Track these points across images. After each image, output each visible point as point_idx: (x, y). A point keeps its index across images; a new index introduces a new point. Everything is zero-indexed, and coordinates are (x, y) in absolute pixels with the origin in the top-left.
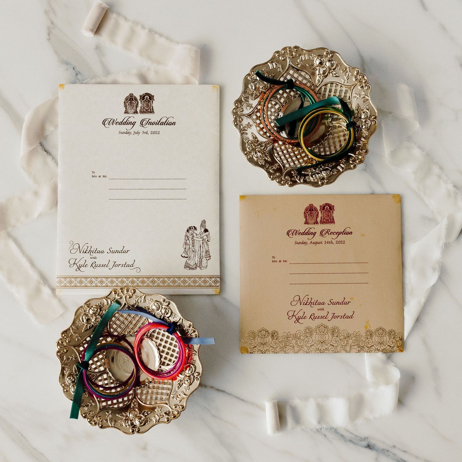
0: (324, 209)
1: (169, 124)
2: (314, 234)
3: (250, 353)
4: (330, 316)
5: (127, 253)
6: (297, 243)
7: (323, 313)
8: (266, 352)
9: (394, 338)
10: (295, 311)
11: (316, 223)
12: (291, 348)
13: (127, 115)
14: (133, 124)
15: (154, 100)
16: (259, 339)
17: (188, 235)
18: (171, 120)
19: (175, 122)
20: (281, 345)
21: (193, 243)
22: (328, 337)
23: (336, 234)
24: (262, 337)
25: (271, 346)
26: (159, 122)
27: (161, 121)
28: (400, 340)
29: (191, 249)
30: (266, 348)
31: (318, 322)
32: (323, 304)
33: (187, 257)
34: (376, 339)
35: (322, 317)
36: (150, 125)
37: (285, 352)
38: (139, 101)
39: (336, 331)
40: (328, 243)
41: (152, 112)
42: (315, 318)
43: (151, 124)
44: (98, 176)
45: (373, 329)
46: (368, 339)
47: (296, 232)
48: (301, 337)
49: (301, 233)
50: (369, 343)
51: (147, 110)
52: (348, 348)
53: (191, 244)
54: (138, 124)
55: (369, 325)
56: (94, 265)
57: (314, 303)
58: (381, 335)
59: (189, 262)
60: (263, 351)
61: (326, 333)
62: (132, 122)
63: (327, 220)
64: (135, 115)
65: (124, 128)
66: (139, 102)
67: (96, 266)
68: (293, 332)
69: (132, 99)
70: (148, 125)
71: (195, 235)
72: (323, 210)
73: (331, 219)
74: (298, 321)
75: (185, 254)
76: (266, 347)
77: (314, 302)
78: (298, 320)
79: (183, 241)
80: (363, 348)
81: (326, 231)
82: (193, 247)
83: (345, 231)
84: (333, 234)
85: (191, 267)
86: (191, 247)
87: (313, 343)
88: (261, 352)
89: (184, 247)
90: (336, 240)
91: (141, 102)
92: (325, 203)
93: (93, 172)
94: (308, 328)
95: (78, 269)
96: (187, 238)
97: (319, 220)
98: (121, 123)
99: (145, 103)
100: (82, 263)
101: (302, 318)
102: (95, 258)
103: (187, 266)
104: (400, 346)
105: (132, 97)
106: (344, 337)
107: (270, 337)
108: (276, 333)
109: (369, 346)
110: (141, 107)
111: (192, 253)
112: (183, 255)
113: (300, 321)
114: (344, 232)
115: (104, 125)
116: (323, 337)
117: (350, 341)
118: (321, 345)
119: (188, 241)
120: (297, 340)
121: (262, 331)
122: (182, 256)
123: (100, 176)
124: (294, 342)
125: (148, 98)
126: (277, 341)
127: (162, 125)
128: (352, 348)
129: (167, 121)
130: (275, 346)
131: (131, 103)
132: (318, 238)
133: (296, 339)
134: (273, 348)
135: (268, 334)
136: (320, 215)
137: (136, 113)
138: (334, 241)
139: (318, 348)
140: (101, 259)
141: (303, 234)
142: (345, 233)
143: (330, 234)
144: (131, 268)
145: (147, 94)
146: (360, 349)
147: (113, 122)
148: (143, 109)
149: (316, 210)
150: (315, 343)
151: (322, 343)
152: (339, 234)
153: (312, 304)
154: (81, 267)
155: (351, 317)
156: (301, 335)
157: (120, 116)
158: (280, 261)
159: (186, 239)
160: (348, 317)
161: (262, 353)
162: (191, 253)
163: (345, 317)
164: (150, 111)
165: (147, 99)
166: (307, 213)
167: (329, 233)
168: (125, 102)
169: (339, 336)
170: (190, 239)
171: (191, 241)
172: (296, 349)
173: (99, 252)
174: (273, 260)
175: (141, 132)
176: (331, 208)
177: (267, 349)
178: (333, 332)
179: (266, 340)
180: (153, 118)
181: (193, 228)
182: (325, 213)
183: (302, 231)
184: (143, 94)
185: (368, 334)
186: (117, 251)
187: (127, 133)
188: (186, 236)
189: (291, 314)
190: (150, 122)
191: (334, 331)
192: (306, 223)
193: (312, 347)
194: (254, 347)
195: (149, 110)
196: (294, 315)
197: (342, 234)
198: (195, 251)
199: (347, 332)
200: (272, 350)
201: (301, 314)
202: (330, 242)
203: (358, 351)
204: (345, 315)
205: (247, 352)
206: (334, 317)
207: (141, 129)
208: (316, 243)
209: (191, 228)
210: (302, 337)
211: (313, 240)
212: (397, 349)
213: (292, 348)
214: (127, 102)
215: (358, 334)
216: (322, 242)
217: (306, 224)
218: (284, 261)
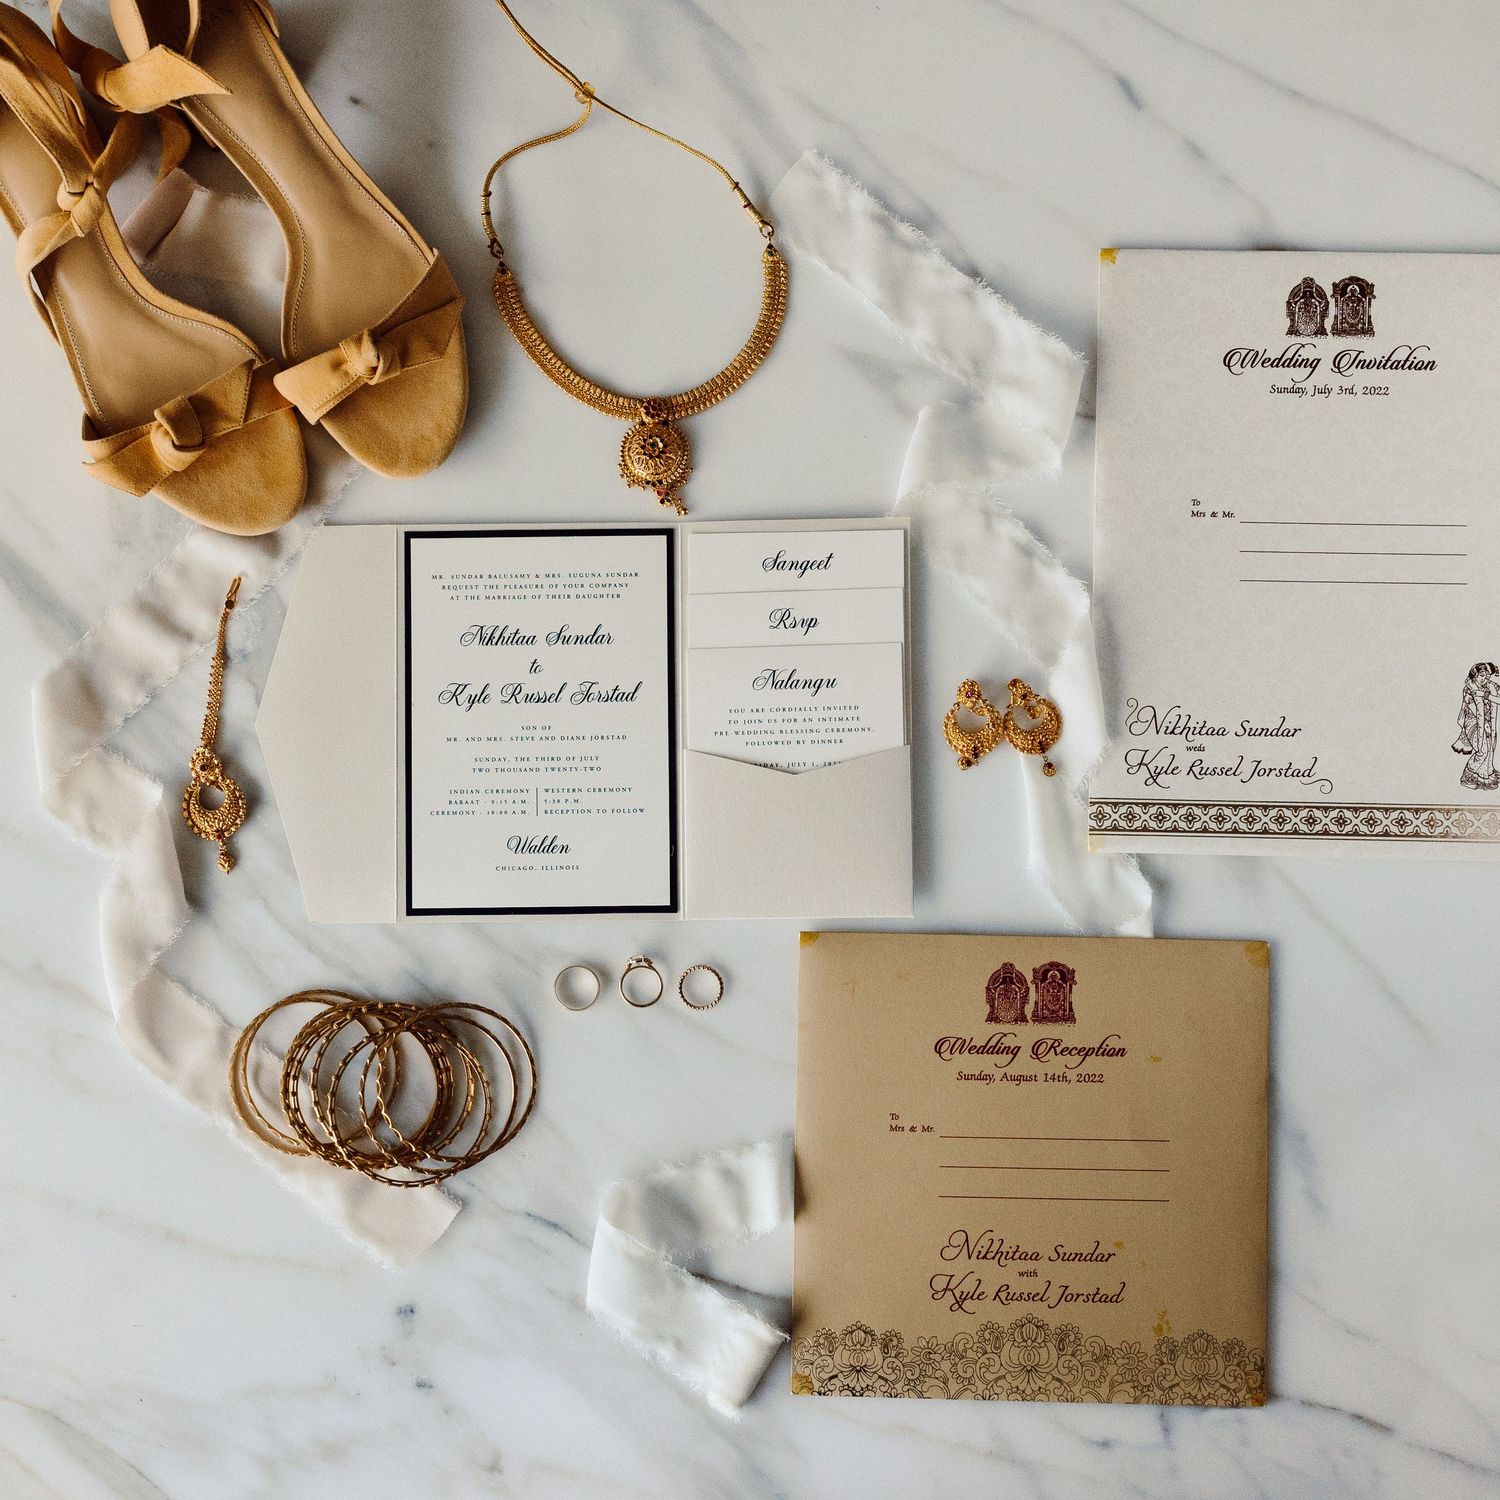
0: (1044, 979)
1: (1415, 367)
2: (1014, 1052)
3: (820, 1394)
4: (1054, 1293)
5: (1293, 735)
6: (963, 1077)
7: (1036, 1285)
8: (867, 1393)
9: (1238, 1365)
10: (952, 1276)
11: (1022, 1018)
12: (936, 1382)
13: (1294, 339)
14: (1314, 365)
15: (1374, 297)
16: (846, 1354)
17: (1474, 687)
18: (1422, 356)
19: (1434, 362)
20: (909, 1374)
21: (1488, 712)
22: (1047, 1355)
23: (1078, 1053)
24: (854, 1348)
25: (880, 1377)
26: (1389, 359)
27: (1393, 359)
28: (1255, 1370)
29: (1482, 730)
30: (865, 1381)
31: (1019, 1310)
32: (1036, 1259)
33: (1470, 753)
34: (1185, 1364)
35: (1031, 1296)
36: (1362, 368)
37: (921, 1395)
38: (1329, 299)
39: (1072, 1338)
40: (1054, 1079)
41: (1368, 331)
42: (1012, 1299)
43: (1365, 365)
44: (1208, 514)
45: (1179, 1337)
46: (1162, 1363)
47: (962, 1046)
48: (969, 1352)
49: (976, 1047)
50: (1168, 1378)
51: (1352, 325)
52: (1104, 1390)
53: (1482, 714)
54: (1326, 364)
55: (1167, 1322)
56: (1198, 771)
57: (1010, 1255)
58: (1200, 1354)
59: (1474, 766)
60: (858, 1388)
61: (1043, 1345)
62: (1308, 360)
63: (1053, 1012)
64: (1318, 340)
65: (1285, 376)
66: (1332, 302)
67: (1204, 773)
68: (944, 1338)
69: (1311, 292)
70: (1357, 367)
71: (1492, 688)
72: (1043, 981)
73: (1065, 1010)
74: (960, 1306)
75: (1463, 743)
76: (864, 1377)
77: (1008, 1253)
78: (960, 1302)
79: (1459, 705)
80: (1149, 1390)
81: (1050, 1042)
82: (1487, 725)
83: (1104, 1046)
84: (1070, 1053)
85: (1482, 780)
86: (1481, 724)
87: (1002, 1372)
88: (851, 1394)
89: (1462, 722)
90: (1080, 1070)
91: (1336, 301)
92: (1046, 960)
93: (1196, 502)
94: (989, 1327)
95: (1151, 780)
96: (1468, 696)
97: (1029, 1010)
98: (1277, 363)
99: (1348, 305)
100: (1163, 761)
101: (971, 1298)
102: (1201, 749)
103: (1469, 778)
104: (1256, 1389)
105: (1309, 287)
106: (1095, 1357)
107: (877, 1350)
108: (894, 1338)
109: (1166, 1384)
110: (1336, 317)
111: (1485, 741)
112: (1459, 746)
113: (967, 1305)
114: (1100, 1047)
115: (1229, 367)
116: (1031, 1353)
117: (1112, 1370)
118: (1026, 1380)
119: (1472, 706)
120: (957, 1360)
121: (856, 1332)
122: (1454, 748)
123: (1214, 515)
124: (946, 1366)
125: (1357, 293)
126: (897, 1362)
127: (1396, 368)
128: (1115, 1390)
129: (1411, 359)
130: (891, 1378)
131: (1308, 305)
132: (1024, 1064)
133: (952, 1357)
134: (886, 1380)
135: (873, 1339)
136: (1033, 996)
137: (1322, 334)
138: (1072, 1075)
139: (1017, 1387)
140: (1218, 752)
141: (982, 1050)
142: (1103, 1051)
143: (1061, 1053)
144: (1306, 780)
145: (1354, 280)
146: (1138, 1393)
147: (1254, 358)
148: (1342, 323)
149: (1022, 980)
150: (1010, 1372)
151: (1029, 1371)
152: (1086, 1054)
153: (1004, 1256)
154: (1159, 774)
155: (1116, 1299)
156: (967, 1346)
157: (1277, 342)
158: (913, 1129)
159: (1467, 699)
160: (1106, 1299)
161: (854, 1395)
162: (1480, 740)
163: (1097, 1297)
164: (1362, 328)
165: (1353, 295)
166: (996, 988)
167: (1059, 1050)
168: (1289, 303)
169: (1079, 1352)
170: (1479, 700)
171: (1481, 707)
172: (953, 1387)
173: (1213, 732)
174: (894, 1123)
175: (1336, 390)
176: (1067, 976)
177: (868, 1385)
178: (1062, 1340)
179: (865, 1359)
180: (1371, 348)
181: (1486, 669)
182: (1049, 991)
183: (979, 1042)
184: (1343, 280)
185: (1163, 1349)
186: (1263, 730)
187: (1293, 391)
188: (1467, 690)
189: (940, 1284)
190: (1360, 361)
191: (1064, 1339)
192: (992, 1018)
193: (999, 1383)
194: (831, 1378)
195: (1360, 325)
196: (951, 1286)
197: (1096, 1055)
198: (1493, 735)
199: (1102, 1344)
200: (884, 1389)
201: (969, 1286)
202: (1059, 1077)
203: (1132, 1400)
204: (1097, 1293)
205: (812, 1391)
206: (1066, 1296)
207: (1335, 381)
208: (1019, 1079)
209: (1482, 667)
210: (970, 1354)
211: (1011, 1071)
212: (1248, 1396)
213: (942, 1385)
214: (1296, 303)
215: (1133, 1348)
216: (1035, 1076)
217: (993, 1023)
218: (924, 1129)
